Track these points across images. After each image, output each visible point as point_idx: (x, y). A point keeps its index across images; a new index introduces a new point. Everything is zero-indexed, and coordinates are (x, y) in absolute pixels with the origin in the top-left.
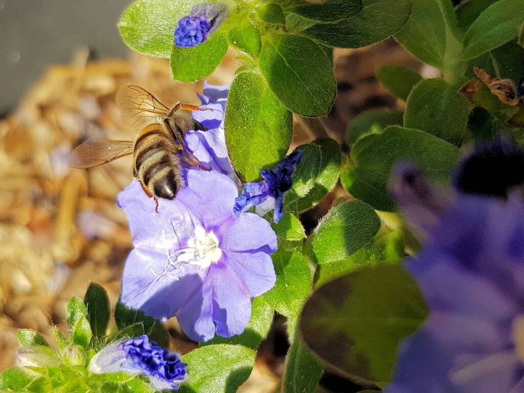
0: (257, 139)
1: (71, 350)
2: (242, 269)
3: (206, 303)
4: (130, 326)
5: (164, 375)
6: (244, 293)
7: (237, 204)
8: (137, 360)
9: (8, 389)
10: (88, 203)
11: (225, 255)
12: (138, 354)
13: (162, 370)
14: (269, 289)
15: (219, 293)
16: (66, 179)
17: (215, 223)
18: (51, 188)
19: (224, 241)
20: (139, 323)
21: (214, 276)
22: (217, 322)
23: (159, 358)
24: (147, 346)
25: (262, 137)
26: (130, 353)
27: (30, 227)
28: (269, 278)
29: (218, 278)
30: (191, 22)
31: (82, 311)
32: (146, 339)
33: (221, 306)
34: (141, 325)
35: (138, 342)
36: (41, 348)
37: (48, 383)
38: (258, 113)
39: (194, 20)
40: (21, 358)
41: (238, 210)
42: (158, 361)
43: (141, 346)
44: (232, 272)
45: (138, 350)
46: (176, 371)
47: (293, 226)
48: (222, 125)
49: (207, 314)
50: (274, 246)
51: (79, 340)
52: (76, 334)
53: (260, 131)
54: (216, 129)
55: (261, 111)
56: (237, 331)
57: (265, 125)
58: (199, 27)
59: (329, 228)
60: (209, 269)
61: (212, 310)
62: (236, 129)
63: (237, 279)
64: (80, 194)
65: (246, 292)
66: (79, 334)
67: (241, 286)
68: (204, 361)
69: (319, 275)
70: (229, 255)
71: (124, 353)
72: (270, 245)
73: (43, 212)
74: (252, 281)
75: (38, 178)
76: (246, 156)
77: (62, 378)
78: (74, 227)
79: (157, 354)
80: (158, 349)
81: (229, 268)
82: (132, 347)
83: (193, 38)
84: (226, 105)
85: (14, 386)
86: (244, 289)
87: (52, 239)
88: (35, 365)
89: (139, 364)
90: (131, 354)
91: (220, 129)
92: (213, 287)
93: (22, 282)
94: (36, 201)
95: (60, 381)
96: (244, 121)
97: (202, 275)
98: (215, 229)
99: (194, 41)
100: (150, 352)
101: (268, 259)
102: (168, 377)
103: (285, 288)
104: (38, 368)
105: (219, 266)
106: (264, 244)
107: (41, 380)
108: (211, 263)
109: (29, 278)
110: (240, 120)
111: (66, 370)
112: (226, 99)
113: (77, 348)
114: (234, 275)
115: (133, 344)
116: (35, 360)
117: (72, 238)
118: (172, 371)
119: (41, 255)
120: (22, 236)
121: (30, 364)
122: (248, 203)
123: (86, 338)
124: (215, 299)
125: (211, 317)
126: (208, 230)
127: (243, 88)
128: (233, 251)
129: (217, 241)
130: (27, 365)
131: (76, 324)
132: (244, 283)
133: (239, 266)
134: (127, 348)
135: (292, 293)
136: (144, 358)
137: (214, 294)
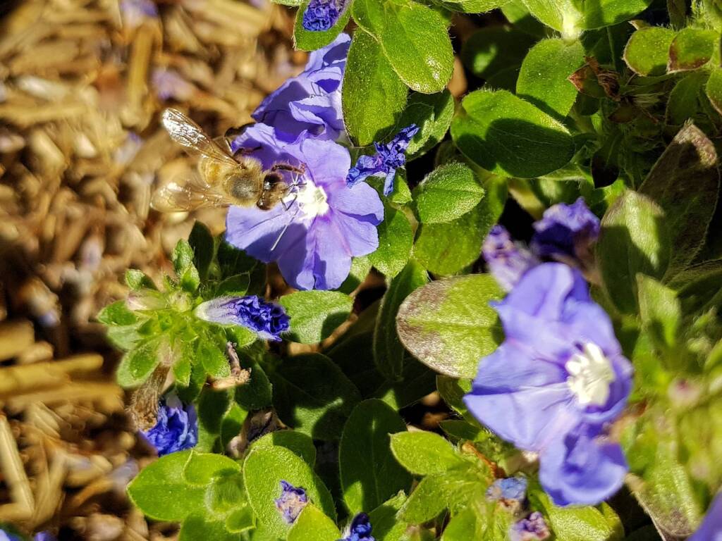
0: (372, 102)
1: (180, 296)
2: (347, 229)
3: (309, 255)
4: (237, 275)
5: (269, 329)
6: (346, 252)
7: (350, 175)
8: (246, 318)
9: (113, 323)
10: (163, 59)
11: (331, 210)
12: (247, 313)
13: (268, 325)
14: (370, 252)
15: (321, 245)
16: (138, 30)
17: (325, 180)
18: (122, 40)
19: (332, 198)
20: (246, 273)
21: (318, 228)
22: (317, 276)
23: (267, 316)
24: (256, 306)
25: (378, 100)
26: (240, 311)
27: (96, 85)
28: (372, 244)
29: (322, 231)
30: (321, 9)
31: (188, 253)
32: (256, 300)
33: (322, 258)
34: (246, 276)
35: (248, 302)
36: (149, 291)
37: (156, 324)
38: (374, 73)
39: (324, 8)
40: (132, 302)
41: (350, 181)
42: (265, 319)
43: (250, 305)
44: (336, 227)
45: (248, 309)
46: (281, 326)
47: (400, 190)
48: (340, 88)
49: (308, 267)
50: (380, 216)
51: (187, 286)
52: (184, 280)
53: (377, 94)
54: (334, 93)
55: (378, 72)
56: (334, 285)
57: (381, 89)
58: (328, 15)
59: (435, 190)
60: (315, 220)
61: (313, 263)
62: (353, 92)
63: (341, 237)
64: (154, 48)
65: (347, 250)
66: (187, 280)
67: (344, 244)
68: (303, 303)
69: (420, 233)
70: (336, 213)
71: (234, 311)
72: (376, 214)
73: (111, 69)
74: (355, 242)
75: (106, 26)
76: (360, 119)
77: (170, 321)
78: (146, 88)
79: (264, 312)
80: (265, 308)
81: (334, 224)
82: (243, 306)
83: (321, 23)
84: (345, 68)
85: (118, 319)
86: (346, 247)
87: (122, 100)
88: (145, 308)
89: (249, 323)
90: (242, 313)
91: (337, 92)
92: (315, 239)
93: (85, 147)
94: (104, 55)
95: (167, 324)
96: (361, 82)
97: (307, 225)
98: (325, 186)
99: (322, 26)
100: (258, 310)
101: (374, 229)
102: (272, 331)
103: (387, 248)
104: (147, 311)
105: (325, 219)
106: (371, 212)
107: (151, 321)
108: (317, 215)
109: (93, 143)
110: (357, 82)
111: (174, 315)
112: (345, 60)
113: (186, 295)
114: (338, 232)
115: (243, 304)
116: (144, 304)
117: (144, 100)
118: (277, 325)
119: (107, 118)
120: (86, 94)
121: (140, 307)
122: (361, 176)
123: (194, 285)
124: (317, 251)
125: (312, 271)
126: (317, 185)
127: (362, 47)
128: (341, 212)
129: (325, 197)
130: (139, 309)
131: (185, 272)
132: (346, 240)
133: (345, 226)
134: (238, 307)
135: (393, 253)
136: (253, 316)
137: (316, 246)
